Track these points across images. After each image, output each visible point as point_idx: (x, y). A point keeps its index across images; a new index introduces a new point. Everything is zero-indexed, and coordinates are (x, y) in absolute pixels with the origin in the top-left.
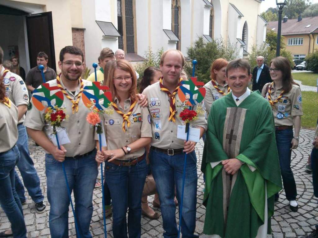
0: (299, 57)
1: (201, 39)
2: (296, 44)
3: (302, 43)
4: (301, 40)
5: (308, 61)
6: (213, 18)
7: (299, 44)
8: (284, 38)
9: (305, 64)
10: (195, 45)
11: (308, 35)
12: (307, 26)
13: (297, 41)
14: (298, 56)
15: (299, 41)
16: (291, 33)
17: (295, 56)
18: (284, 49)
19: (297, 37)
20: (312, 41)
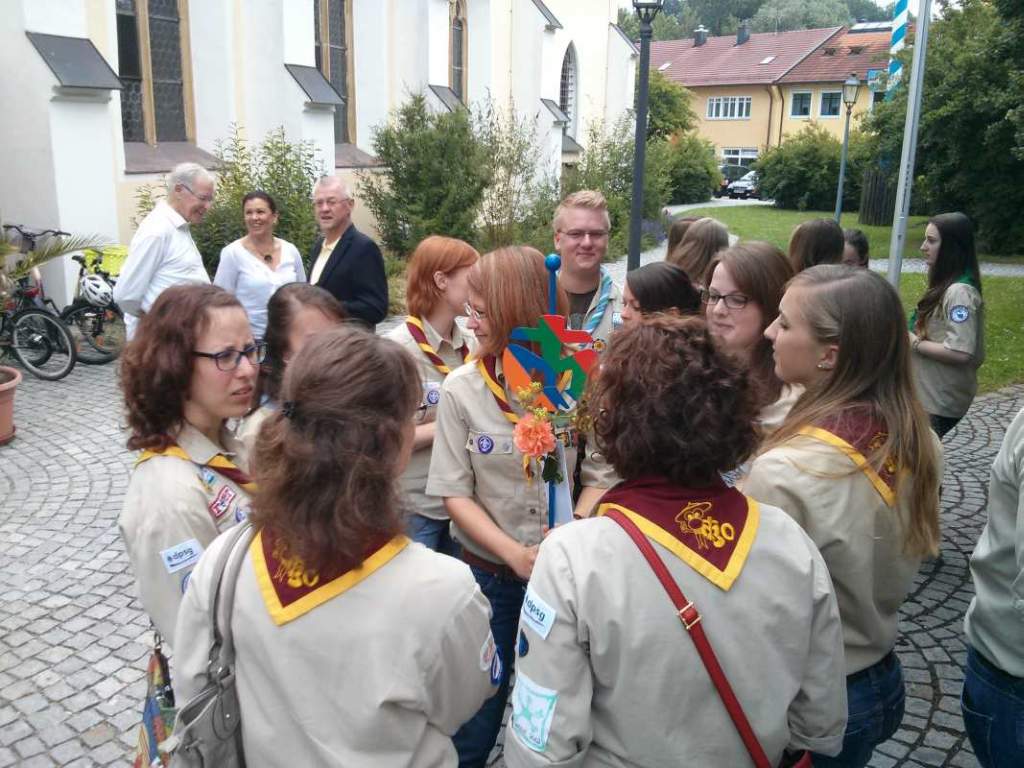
0: (740, 156)
1: (418, 101)
2: (732, 114)
3: (747, 114)
4: (745, 102)
5: (762, 172)
6: (464, 27)
7: (740, 114)
8: (694, 98)
9: (754, 179)
10: (402, 120)
11: (767, 87)
12: (763, 59)
13: (733, 105)
14: (736, 152)
15: (741, 105)
16: (717, 79)
17: (728, 152)
18: (692, 131)
19: (734, 93)
20: (778, 105)
